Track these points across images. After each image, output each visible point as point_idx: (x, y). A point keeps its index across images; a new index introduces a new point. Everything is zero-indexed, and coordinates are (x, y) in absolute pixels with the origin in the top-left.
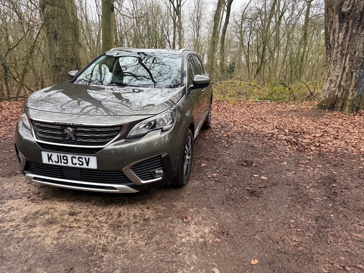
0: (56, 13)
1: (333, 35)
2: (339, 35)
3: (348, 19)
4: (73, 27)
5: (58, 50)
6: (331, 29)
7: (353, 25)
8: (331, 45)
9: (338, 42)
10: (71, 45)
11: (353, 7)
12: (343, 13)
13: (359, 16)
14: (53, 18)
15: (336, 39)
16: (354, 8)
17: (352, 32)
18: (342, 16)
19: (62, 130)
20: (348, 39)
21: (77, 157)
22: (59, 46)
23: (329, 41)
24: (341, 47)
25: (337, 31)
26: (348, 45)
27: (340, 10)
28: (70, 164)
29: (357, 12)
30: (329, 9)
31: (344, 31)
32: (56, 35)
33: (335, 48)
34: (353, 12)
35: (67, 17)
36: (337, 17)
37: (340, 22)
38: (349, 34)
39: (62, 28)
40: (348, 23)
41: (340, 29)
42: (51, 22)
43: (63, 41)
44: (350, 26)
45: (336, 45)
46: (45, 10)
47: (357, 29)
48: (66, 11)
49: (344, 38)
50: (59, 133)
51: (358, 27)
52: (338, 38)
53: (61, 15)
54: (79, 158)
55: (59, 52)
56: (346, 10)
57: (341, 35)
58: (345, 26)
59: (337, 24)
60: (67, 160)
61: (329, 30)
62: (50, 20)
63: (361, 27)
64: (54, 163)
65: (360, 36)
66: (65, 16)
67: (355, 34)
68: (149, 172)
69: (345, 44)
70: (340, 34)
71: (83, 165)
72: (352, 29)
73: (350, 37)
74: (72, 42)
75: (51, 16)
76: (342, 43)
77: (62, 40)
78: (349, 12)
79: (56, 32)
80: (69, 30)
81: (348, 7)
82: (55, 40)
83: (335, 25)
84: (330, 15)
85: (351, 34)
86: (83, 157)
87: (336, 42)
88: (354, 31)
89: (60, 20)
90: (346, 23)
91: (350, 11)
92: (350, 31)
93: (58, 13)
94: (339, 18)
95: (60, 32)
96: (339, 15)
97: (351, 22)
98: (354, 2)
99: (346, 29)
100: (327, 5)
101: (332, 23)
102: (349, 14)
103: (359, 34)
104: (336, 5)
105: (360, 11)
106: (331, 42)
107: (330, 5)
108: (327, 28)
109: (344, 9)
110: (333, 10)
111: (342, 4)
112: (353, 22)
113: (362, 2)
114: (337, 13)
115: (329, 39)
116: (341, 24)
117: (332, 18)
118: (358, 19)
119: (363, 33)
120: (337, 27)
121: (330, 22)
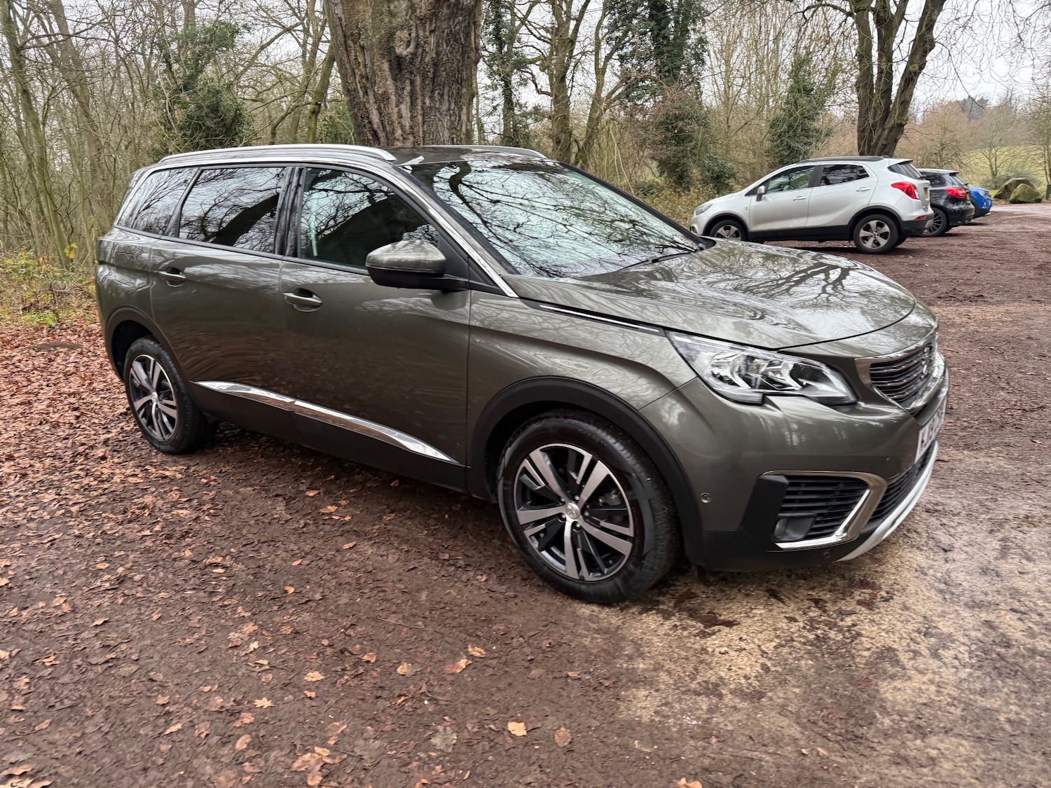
1: (379, 109)
2: (400, 110)
3: (411, 73)
6: (366, 93)
7: (423, 88)
8: (375, 132)
9: (402, 127)
11: (417, 47)
12: (400, 59)
13: (432, 70)
15: (395, 117)
16: (420, 50)
17: (424, 103)
18: (395, 65)
20: (420, 118)
23: (370, 122)
24: (411, 137)
25: (393, 98)
27: (391, 50)
29: (427, 59)
30: (350, 43)
31: (408, 99)
33: (398, 140)
34: (419, 59)
36: (386, 66)
37: (395, 80)
38: (419, 107)
40: (412, 83)
41: (399, 95)
44: (418, 88)
45: (399, 132)
47: (431, 98)
49: (412, 118)
51: (432, 92)
52: (400, 117)
56: (405, 53)
57: (405, 109)
58: (408, 88)
59: (388, 83)
61: (361, 94)
63: (439, 93)
65: (441, 114)
67: (430, 108)
69: (418, 131)
70: (403, 107)
72: (423, 96)
73: (423, 115)
76: (411, 127)
78: (412, 59)
81: (408, 46)
83: (384, 85)
84: (356, 59)
85: (423, 109)
87: (396, 124)
88: (427, 101)
90: (408, 82)
91: (414, 54)
92: (419, 102)
94: (391, 69)
96: (389, 61)
97: (418, 80)
98: (418, 36)
99: (411, 97)
100: (340, 32)
101: (367, 79)
102: (411, 63)
103: (438, 109)
104: (372, 38)
105: (433, 59)
106: (375, 126)
107: (352, 35)
108: (355, 90)
109: (401, 50)
110: (362, 48)
111: (391, 36)
112: (423, 82)
113: (432, 40)
114: (383, 56)
115: (368, 118)
116: (399, 84)
117: (365, 66)
118: (430, 75)
119: (445, 107)
120: (391, 89)
121: (362, 77)
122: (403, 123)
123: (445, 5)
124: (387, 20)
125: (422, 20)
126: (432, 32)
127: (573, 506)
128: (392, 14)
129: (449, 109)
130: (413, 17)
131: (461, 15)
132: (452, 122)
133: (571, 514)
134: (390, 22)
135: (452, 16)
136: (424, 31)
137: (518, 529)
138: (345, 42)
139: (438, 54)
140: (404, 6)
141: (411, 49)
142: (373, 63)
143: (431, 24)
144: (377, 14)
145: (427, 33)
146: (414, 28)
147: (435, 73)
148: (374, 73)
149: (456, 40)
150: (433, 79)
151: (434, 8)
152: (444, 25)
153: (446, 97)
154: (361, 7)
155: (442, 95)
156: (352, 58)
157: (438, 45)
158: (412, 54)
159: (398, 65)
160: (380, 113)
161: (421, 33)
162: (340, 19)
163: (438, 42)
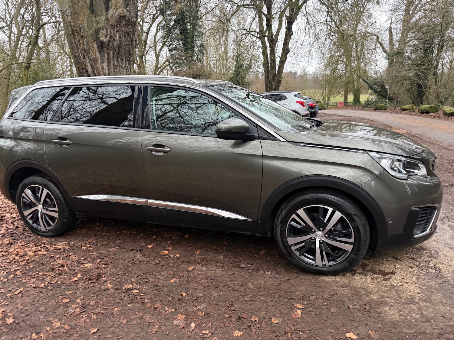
1: (91, 65)
2: (103, 66)
3: (108, 49)
6: (84, 57)
7: (113, 57)
11: (110, 38)
12: (102, 43)
13: (117, 49)
15: (101, 69)
16: (112, 39)
17: (114, 63)
18: (100, 45)
20: (112, 70)
23: (87, 71)
25: (99, 60)
27: (98, 38)
29: (115, 44)
30: (76, 34)
31: (106, 61)
34: (112, 43)
36: (95, 46)
37: (100, 51)
40: (108, 54)
41: (102, 59)
44: (111, 56)
49: (109, 69)
51: (118, 58)
52: (103, 69)
56: (105, 40)
57: (105, 65)
58: (107, 56)
59: (97, 53)
61: (82, 58)
63: (121, 59)
65: (122, 68)
67: (117, 65)
72: (114, 60)
73: (114, 69)
78: (108, 43)
81: (106, 37)
83: (95, 54)
84: (79, 42)
85: (113, 66)
88: (116, 62)
90: (106, 54)
91: (109, 41)
92: (112, 62)
94: (98, 47)
96: (97, 43)
97: (111, 53)
98: (111, 33)
99: (108, 60)
100: (70, 28)
101: (85, 51)
102: (108, 44)
103: (121, 66)
104: (88, 32)
105: (118, 44)
107: (77, 30)
108: (79, 56)
109: (103, 39)
110: (82, 37)
111: (97, 32)
112: (113, 54)
113: (117, 35)
114: (94, 41)
115: (86, 69)
116: (102, 54)
117: (84, 45)
118: (117, 51)
119: (124, 65)
120: (98, 56)
121: (82, 50)
122: (105, 72)
123: (124, 21)
124: (95, 25)
125: (113, 26)
126: (117, 31)
127: (319, 233)
128: (98, 23)
129: (126, 66)
130: (108, 24)
131: (131, 25)
133: (319, 236)
134: (97, 25)
135: (127, 25)
136: (114, 31)
137: (288, 247)
138: (73, 33)
139: (120, 41)
140: (103, 19)
141: (108, 38)
142: (88, 44)
143: (117, 28)
144: (89, 21)
145: (115, 32)
146: (109, 29)
147: (119, 50)
148: (89, 48)
149: (128, 36)
150: (118, 53)
151: (118, 21)
152: (123, 29)
153: (124, 61)
154: (81, 18)
155: (122, 60)
156: (77, 41)
157: (120, 38)
158: (108, 41)
159: (101, 45)
160: (92, 67)
161: (112, 32)
162: (70, 22)
163: (120, 36)
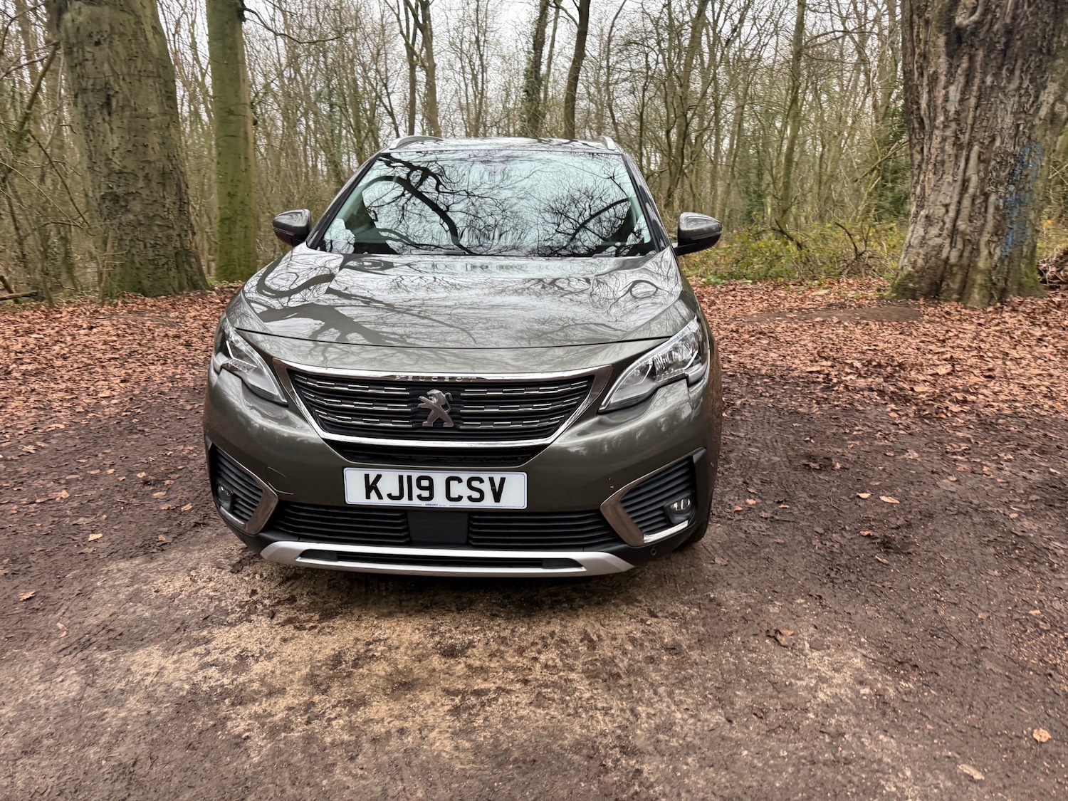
0: (106, 27)
1: (929, 92)
2: (947, 93)
3: (972, 46)
4: (161, 70)
5: (117, 145)
6: (921, 74)
7: (985, 64)
8: (922, 120)
9: (946, 111)
10: (157, 128)
11: (984, 14)
12: (959, 30)
13: (1003, 40)
14: (98, 43)
15: (940, 101)
16: (989, 17)
17: (983, 82)
18: (954, 38)
19: (413, 400)
20: (973, 101)
21: (465, 476)
22: (118, 133)
23: (919, 109)
24: (953, 125)
25: (943, 79)
26: (975, 117)
27: (950, 21)
28: (440, 501)
29: (996, 27)
30: (915, 17)
31: (962, 80)
32: (109, 98)
33: (937, 128)
34: (986, 27)
35: (143, 40)
36: (942, 41)
37: (950, 55)
38: (975, 88)
39: (129, 75)
40: (972, 59)
41: (951, 74)
42: (88, 56)
43: (131, 116)
44: (978, 65)
45: (942, 118)
46: (67, 16)
47: (997, 75)
48: (139, 22)
49: (962, 101)
50: (404, 408)
51: (1000, 68)
52: (946, 99)
53: (121, 35)
54: (470, 481)
55: (121, 150)
56: (965, 23)
57: (954, 92)
58: (965, 65)
59: (941, 60)
60: (430, 488)
61: (916, 76)
62: (88, 49)
63: (1008, 69)
64: (386, 502)
65: (1005, 95)
66: (135, 35)
67: (992, 87)
68: (662, 508)
69: (966, 117)
70: (952, 88)
71: (481, 499)
72: (985, 74)
73: (979, 98)
74: (160, 118)
75: (90, 36)
76: (957, 113)
77: (128, 113)
78: (976, 29)
79: (107, 86)
80: (150, 81)
81: (973, 13)
82: (105, 112)
83: (936, 64)
84: (918, 36)
85: (980, 88)
86: (485, 476)
87: (939, 110)
88: (989, 80)
89: (120, 49)
90: (966, 58)
91: (979, 23)
92: (977, 81)
93: (112, 28)
94: (947, 44)
95: (121, 89)
96: (947, 34)
97: (981, 54)
99: (967, 76)
100: (908, 7)
101: (924, 58)
102: (973, 34)
103: (1003, 89)
104: (936, 9)
105: (1006, 26)
106: (922, 112)
107: (919, 8)
108: (911, 71)
109: (963, 20)
110: (926, 22)
111: (954, 4)
112: (987, 56)
114: (941, 29)
115: (918, 103)
116: (954, 61)
117: (925, 43)
118: (1000, 46)
119: (1013, 86)
120: (943, 68)
121: (920, 55)
122: (948, 108)
129: (1019, 88)
132: (1021, 104)
138: (911, 16)
139: (1014, 18)
141: (976, 17)
147: (1006, 43)
148: (930, 50)
150: (1003, 51)
153: (1017, 73)
155: (1012, 72)
156: (915, 34)
158: (976, 23)
159: (957, 38)
160: (929, 98)
